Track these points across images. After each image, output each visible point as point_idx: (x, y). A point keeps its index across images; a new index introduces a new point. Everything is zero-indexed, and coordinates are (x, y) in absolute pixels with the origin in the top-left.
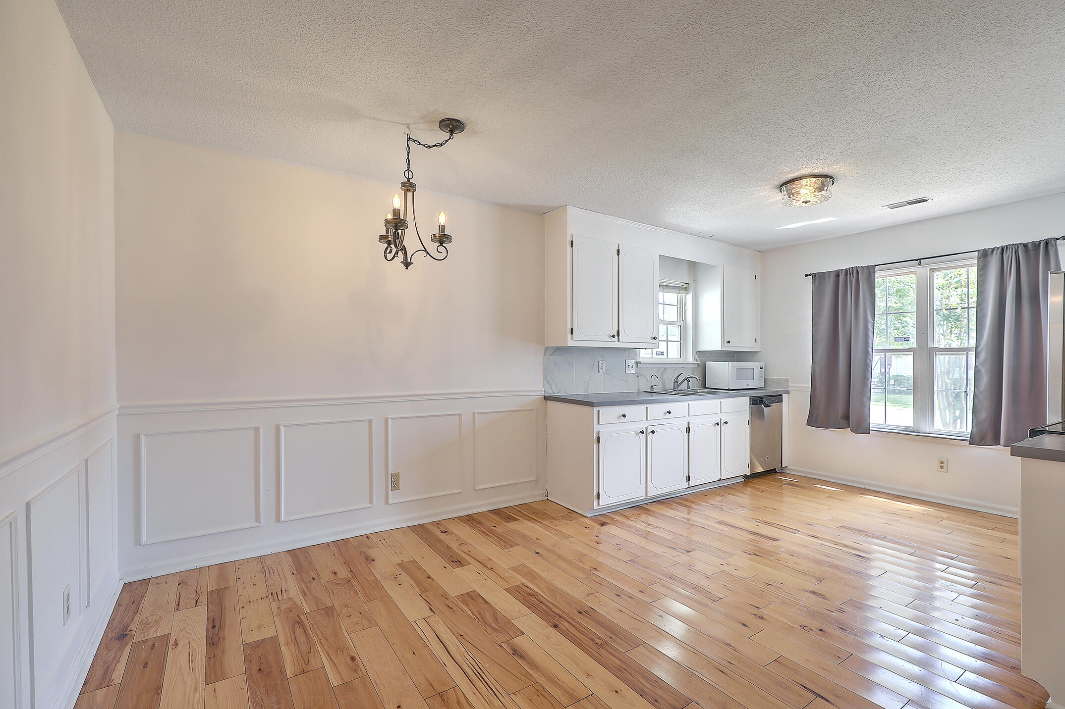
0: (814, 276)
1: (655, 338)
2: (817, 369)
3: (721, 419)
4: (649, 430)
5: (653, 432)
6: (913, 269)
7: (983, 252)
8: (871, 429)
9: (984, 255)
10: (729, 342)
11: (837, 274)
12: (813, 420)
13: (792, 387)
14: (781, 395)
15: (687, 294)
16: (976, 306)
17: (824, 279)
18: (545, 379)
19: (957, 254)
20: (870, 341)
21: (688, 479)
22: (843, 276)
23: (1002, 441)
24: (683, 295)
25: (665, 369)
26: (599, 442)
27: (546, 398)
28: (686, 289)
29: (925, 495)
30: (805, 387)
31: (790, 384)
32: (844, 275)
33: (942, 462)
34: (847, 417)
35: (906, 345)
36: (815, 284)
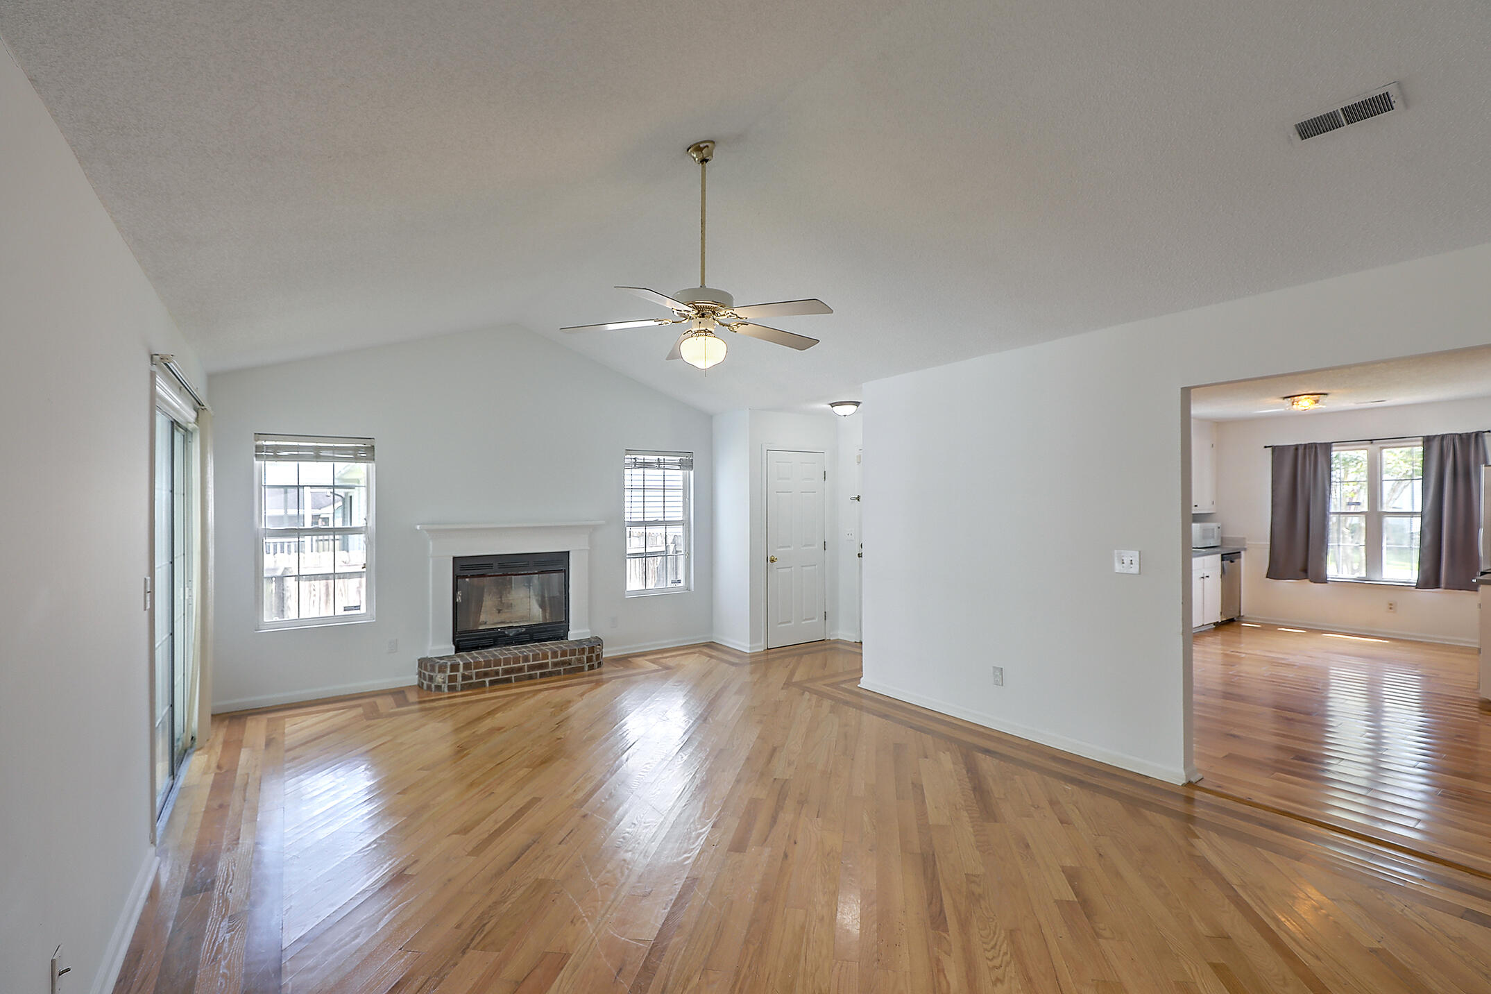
0: (1274, 448)
2: (1277, 529)
3: (1204, 574)
6: (1365, 447)
7: (1426, 437)
8: (1327, 579)
11: (1297, 447)
12: (1275, 572)
13: (1248, 544)
14: (1240, 552)
17: (1284, 451)
19: (1407, 437)
23: (1443, 585)
29: (1376, 632)
30: (1264, 543)
31: (1248, 542)
32: (1303, 449)
33: (1391, 604)
34: (1305, 571)
35: (1360, 509)
36: (1274, 454)
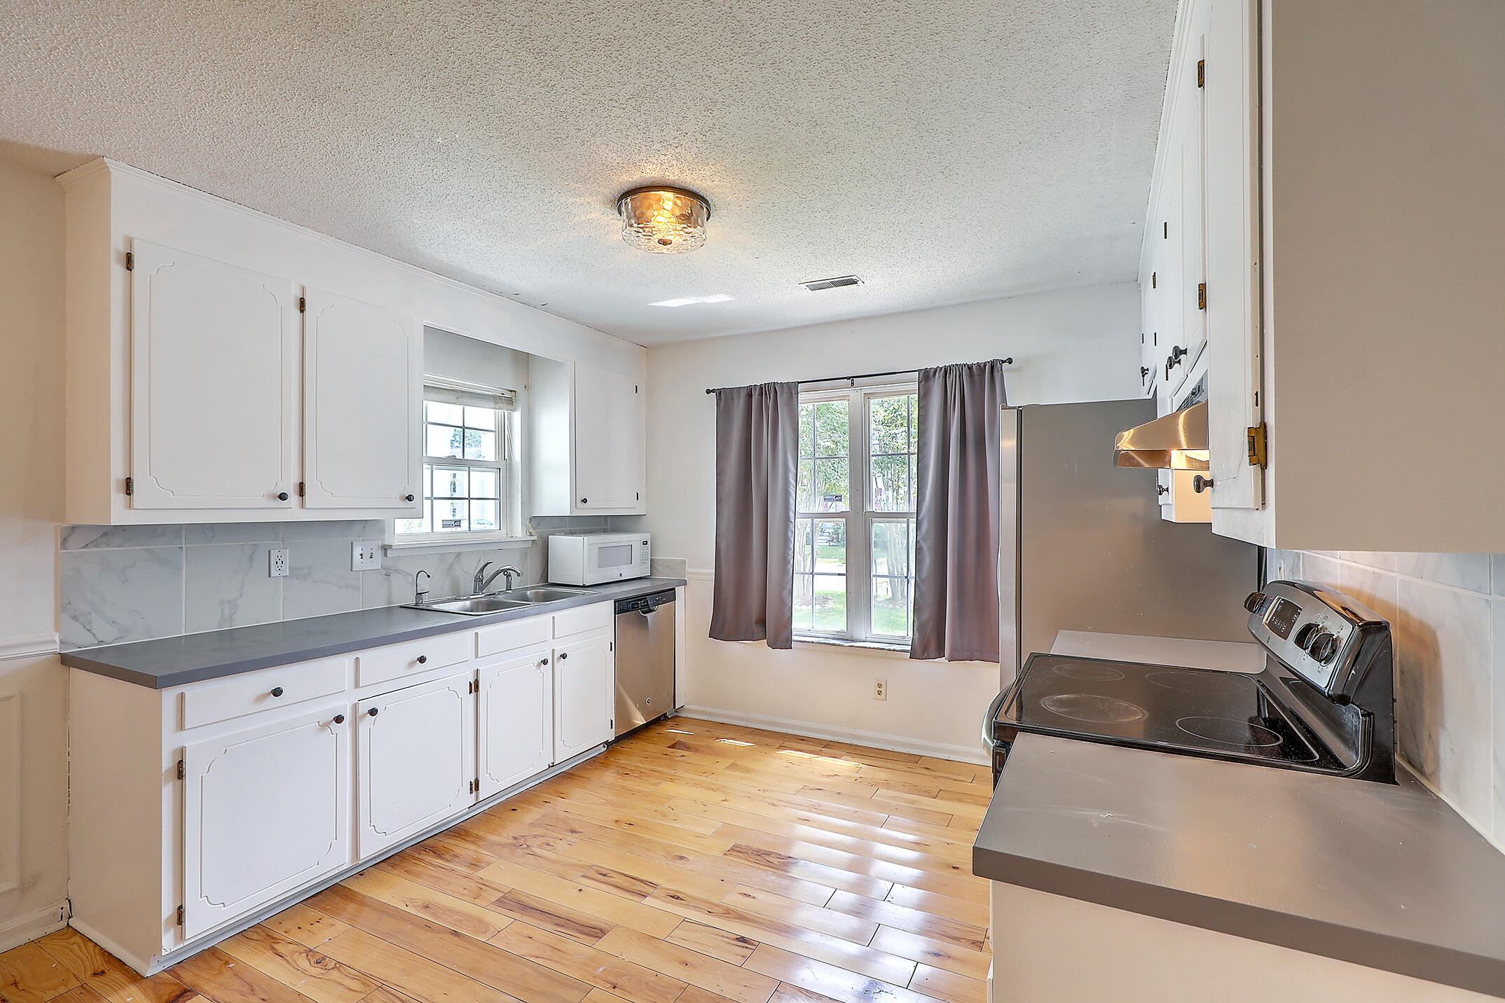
0: (719, 393)
1: (409, 498)
2: (723, 546)
3: (553, 650)
4: (364, 708)
5: (373, 712)
6: (845, 392)
7: (924, 373)
8: (794, 638)
9: (926, 376)
10: (585, 501)
11: (749, 392)
12: (720, 630)
13: (690, 573)
14: (674, 588)
15: (514, 410)
16: (916, 451)
17: (732, 399)
18: (64, 609)
19: (895, 373)
20: (792, 502)
21: (475, 786)
22: (756, 396)
23: (947, 652)
24: (506, 413)
25: (458, 555)
26: (180, 774)
27: (67, 661)
28: (510, 401)
29: (861, 738)
30: (706, 574)
31: (687, 570)
32: (758, 395)
33: (880, 686)
34: (762, 622)
35: (835, 507)
36: (720, 405)
